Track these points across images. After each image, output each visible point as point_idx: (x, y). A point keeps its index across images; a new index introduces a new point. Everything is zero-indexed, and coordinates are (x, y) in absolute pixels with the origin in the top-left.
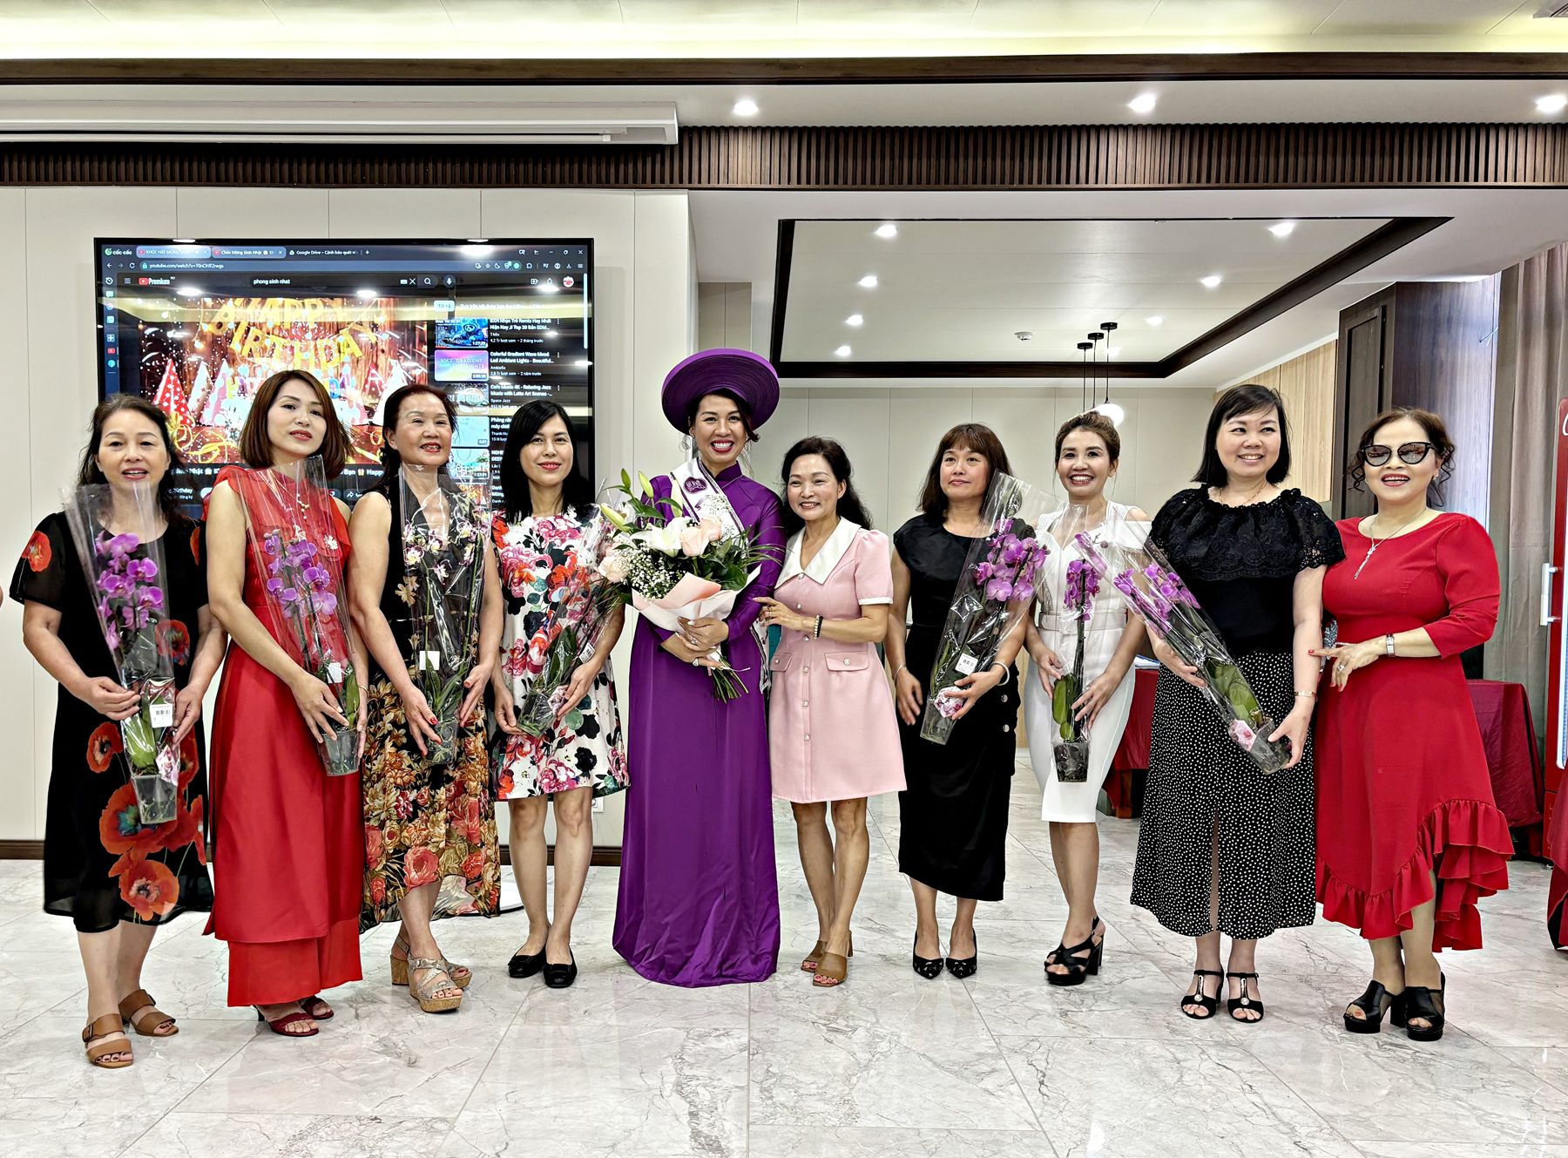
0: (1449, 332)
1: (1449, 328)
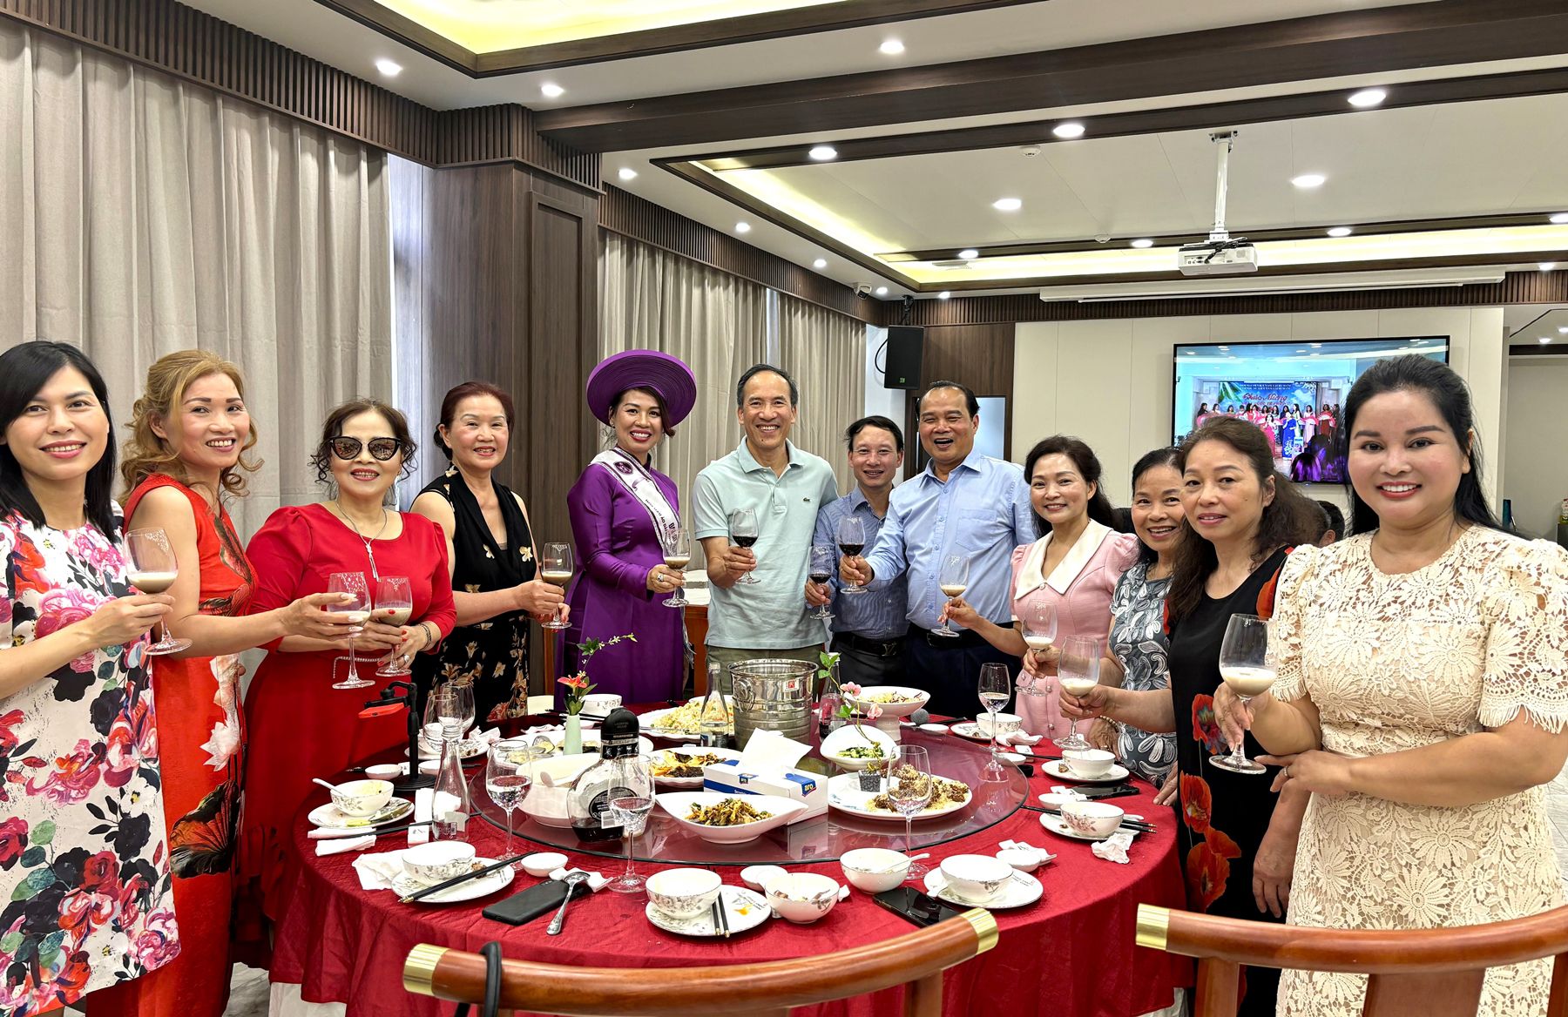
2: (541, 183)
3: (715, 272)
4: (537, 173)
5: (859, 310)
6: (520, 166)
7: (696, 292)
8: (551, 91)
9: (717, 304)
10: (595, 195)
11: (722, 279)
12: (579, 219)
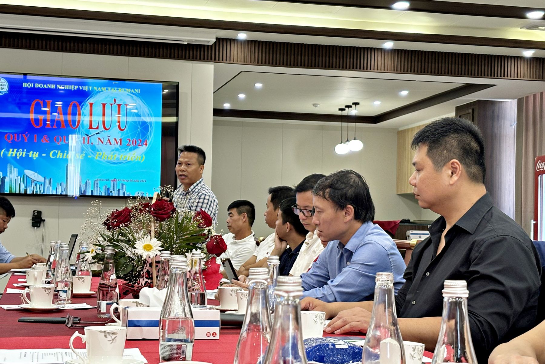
0: (498, 121)
1: (498, 120)
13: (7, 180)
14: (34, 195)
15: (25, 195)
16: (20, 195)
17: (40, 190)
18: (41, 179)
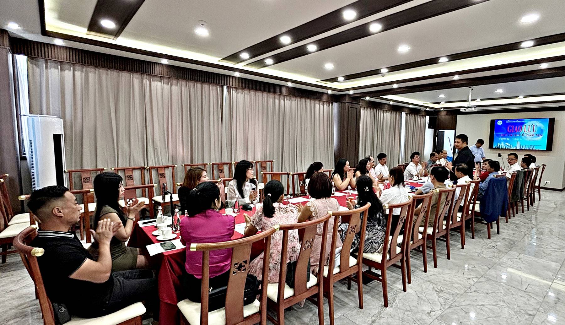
2: (351, 104)
3: (386, 111)
4: (350, 103)
5: (423, 114)
6: (347, 102)
7: (382, 114)
8: (351, 92)
9: (387, 116)
10: (360, 104)
11: (388, 111)
12: (357, 108)
13: (501, 145)
14: (508, 149)
15: (505, 149)
16: (504, 149)
17: (509, 148)
18: (510, 145)
